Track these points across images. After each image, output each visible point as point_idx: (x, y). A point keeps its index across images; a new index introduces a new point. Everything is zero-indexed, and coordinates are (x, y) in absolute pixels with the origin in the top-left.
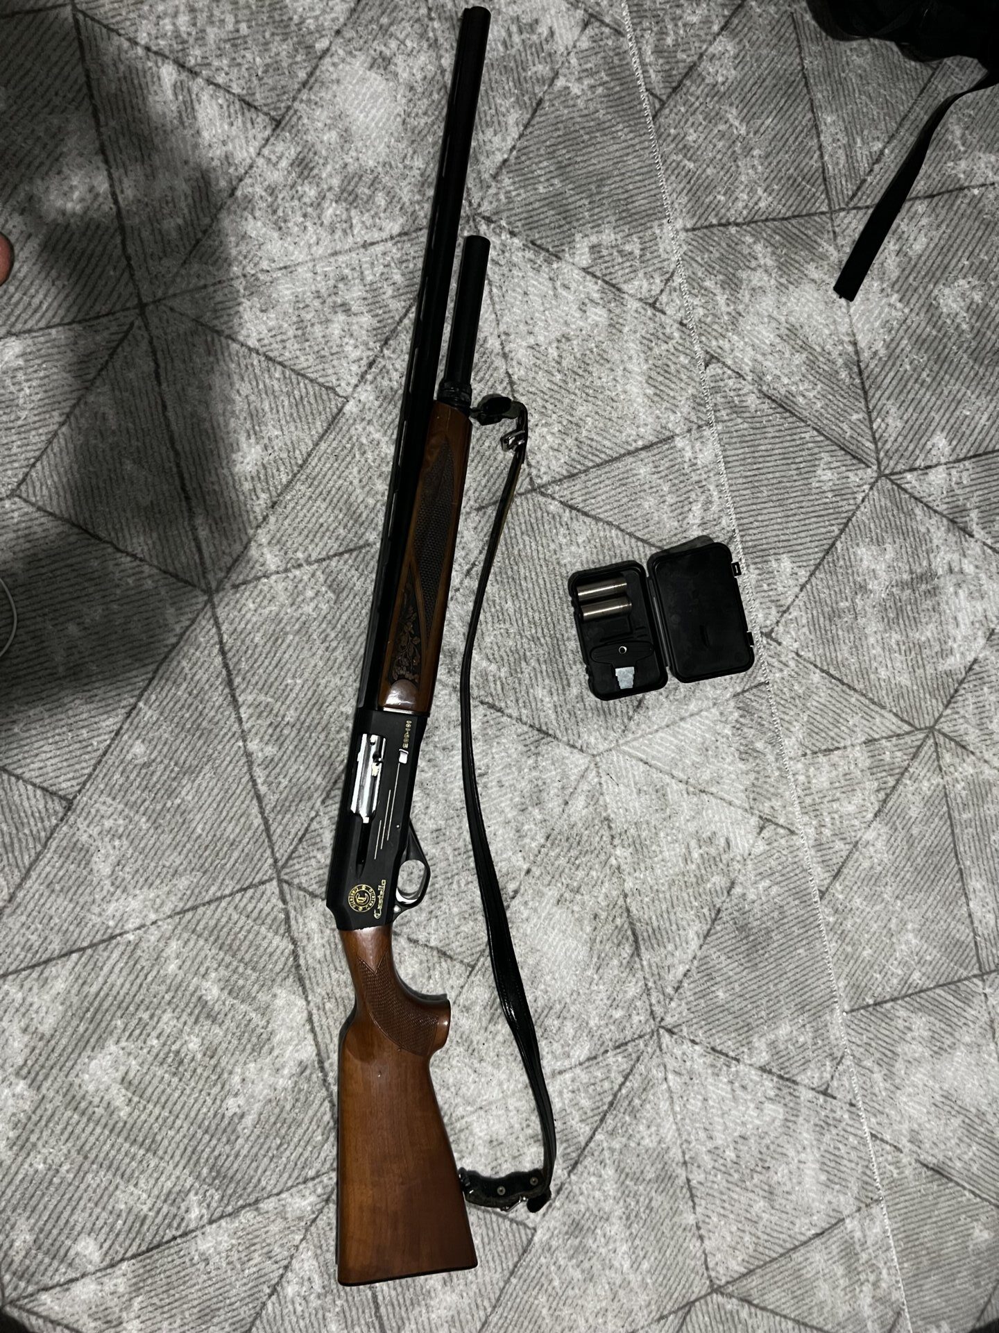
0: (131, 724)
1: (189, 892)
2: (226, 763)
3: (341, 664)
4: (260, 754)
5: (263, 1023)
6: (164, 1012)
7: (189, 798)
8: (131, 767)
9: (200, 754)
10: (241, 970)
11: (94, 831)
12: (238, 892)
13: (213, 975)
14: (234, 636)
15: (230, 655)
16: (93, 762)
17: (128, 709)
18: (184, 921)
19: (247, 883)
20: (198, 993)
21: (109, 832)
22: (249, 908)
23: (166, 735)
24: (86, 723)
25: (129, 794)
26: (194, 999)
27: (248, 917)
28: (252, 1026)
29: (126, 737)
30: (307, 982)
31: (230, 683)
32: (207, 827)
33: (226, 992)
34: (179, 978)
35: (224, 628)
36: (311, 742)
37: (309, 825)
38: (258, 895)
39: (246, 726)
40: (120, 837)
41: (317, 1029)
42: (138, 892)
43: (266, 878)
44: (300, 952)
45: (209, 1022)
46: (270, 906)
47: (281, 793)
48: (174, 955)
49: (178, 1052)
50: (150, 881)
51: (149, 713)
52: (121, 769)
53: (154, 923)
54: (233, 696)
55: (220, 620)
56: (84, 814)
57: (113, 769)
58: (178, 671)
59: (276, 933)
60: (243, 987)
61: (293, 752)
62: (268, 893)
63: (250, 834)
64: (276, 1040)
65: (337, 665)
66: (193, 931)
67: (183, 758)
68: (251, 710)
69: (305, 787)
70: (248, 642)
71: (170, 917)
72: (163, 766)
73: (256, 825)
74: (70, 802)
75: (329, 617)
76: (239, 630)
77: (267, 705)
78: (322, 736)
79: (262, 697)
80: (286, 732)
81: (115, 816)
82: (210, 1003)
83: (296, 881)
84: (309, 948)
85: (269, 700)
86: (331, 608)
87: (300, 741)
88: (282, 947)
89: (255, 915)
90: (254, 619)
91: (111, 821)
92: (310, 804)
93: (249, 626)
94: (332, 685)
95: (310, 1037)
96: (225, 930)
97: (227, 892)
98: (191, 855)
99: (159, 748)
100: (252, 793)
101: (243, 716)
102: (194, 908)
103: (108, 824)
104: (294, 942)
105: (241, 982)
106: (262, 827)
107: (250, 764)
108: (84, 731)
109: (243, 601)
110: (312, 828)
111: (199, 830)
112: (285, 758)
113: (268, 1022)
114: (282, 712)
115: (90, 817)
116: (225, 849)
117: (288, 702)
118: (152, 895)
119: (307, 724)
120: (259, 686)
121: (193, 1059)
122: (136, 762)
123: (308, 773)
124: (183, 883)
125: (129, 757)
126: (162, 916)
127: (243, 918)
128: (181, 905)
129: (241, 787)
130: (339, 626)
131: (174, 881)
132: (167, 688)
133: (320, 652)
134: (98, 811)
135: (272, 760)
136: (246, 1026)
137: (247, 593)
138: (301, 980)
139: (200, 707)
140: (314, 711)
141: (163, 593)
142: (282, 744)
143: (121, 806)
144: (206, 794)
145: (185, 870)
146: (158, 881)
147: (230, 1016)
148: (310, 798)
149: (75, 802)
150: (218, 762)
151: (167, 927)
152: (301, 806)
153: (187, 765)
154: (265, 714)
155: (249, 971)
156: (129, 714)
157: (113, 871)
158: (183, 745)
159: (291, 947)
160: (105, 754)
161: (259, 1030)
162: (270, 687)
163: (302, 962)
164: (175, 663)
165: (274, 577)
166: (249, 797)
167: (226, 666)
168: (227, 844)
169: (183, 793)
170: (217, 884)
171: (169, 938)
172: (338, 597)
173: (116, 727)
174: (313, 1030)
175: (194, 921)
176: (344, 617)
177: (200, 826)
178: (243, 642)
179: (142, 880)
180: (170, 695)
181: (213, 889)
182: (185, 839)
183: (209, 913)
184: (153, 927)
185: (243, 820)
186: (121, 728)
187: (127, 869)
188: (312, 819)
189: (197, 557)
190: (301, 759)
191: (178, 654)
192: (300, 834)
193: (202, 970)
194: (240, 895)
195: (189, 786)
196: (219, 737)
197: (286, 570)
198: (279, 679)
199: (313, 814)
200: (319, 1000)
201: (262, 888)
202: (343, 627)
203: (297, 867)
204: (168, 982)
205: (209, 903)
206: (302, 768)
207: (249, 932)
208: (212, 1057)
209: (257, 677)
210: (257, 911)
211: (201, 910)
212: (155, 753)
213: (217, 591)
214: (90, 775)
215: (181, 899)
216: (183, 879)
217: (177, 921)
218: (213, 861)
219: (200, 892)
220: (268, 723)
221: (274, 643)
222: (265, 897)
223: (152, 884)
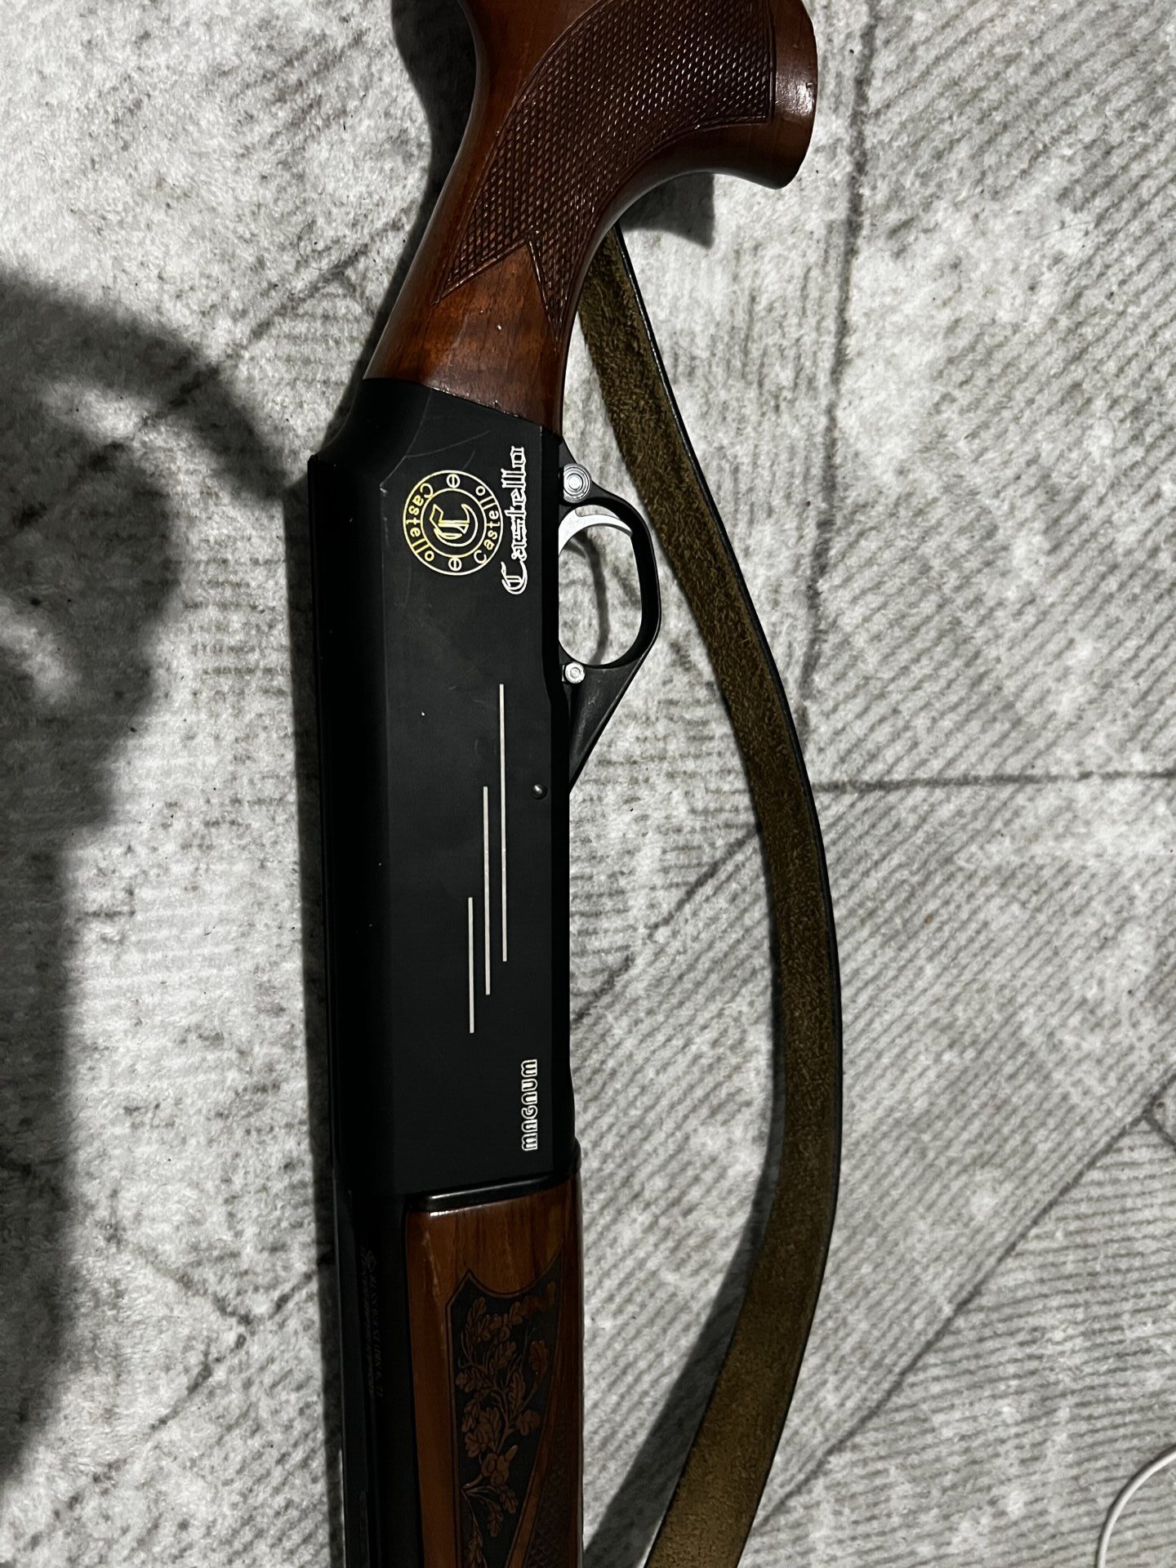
0: (979, 1268)
1: (998, 825)
4: (738, 1134)
5: (949, 413)
6: (1129, 553)
7: (924, 1060)
8: (1011, 1164)
10: (953, 579)
11: (1124, 1035)
12: (897, 786)
13: (1012, 594)
16: (1076, 1193)
17: (971, 1306)
19: (870, 799)
20: (1056, 560)
21: (1098, 1025)
22: (885, 730)
24: (1060, 1285)
25: (1036, 1100)
26: (1067, 551)
27: (895, 710)
28: (976, 418)
29: (999, 1237)
30: (816, 471)
32: (909, 973)
33: (1000, 536)
34: (1079, 618)
37: (680, 905)
38: (857, 759)
40: (1084, 1001)
41: (831, 324)
42: (1092, 863)
44: (806, 562)
45: (1056, 478)
46: (838, 720)
47: (720, 1015)
48: (1073, 679)
49: (1136, 438)
50: (1061, 880)
51: (937, 1286)
52: (1031, 1164)
53: (1085, 776)
56: (1131, 1078)
57: (1046, 1167)
58: (851, 1383)
59: (846, 642)
60: (961, 531)
61: (660, 1122)
62: (831, 755)
64: (935, 351)
66: (1017, 723)
67: (906, 1162)
69: (660, 1018)
71: (1053, 779)
72: (952, 1153)
74: (1147, 1115)
77: (677, 1268)
80: (659, 1183)
81: (1076, 1055)
82: (1038, 525)
84: (784, 562)
85: (670, 1277)
87: (633, 1154)
88: (846, 595)
89: (880, 709)
91: (1086, 1046)
92: (664, 961)
95: (854, 315)
96: (953, 698)
97: (920, 793)
98: (964, 915)
99: (945, 1199)
102: (999, 779)
103: (1094, 1043)
104: (813, 597)
105: (962, 545)
108: (1070, 1268)
110: (677, 894)
111: (930, 971)
112: (682, 1110)
113: (937, 408)
114: (652, 1239)
115: (1120, 1070)
116: (890, 905)
117: (630, 1263)
118: (1068, 844)
121: (1115, 403)
122: (997, 1173)
124: (1001, 851)
125: (1008, 1187)
126: (1065, 787)
127: (906, 709)
128: (1021, 799)
131: (1016, 861)
132: (886, 1344)
134: (1103, 1079)
135: (713, 1113)
136: (985, 425)
138: (830, 485)
142: (680, 1150)
143: (1058, 1076)
144: (885, 1060)
145: (985, 881)
146: (1046, 873)
147: (1010, 473)
148: (659, 982)
149: (1138, 1111)
151: (1064, 758)
152: (683, 964)
153: (903, 1143)
154: (692, 1242)
155: (937, 564)
156: (976, 1292)
157: (1120, 929)
158: (895, 1194)
159: (823, 585)
160: (1052, 1205)
161: (964, 397)
162: (658, 1313)
163: (811, 532)
168: (882, 915)
169: (932, 1074)
170: (934, 820)
171: (1070, 726)
173: (1010, 1263)
174: (843, 329)
175: (1007, 748)
177: (920, 984)
179: (1075, 888)
181: (945, 812)
182: (964, 958)
183: (972, 756)
184: (1091, 766)
186: (1000, 1260)
187: (1093, 924)
188: (666, 921)
190: (646, 1100)
191: (837, 1425)
192: (708, 889)
193: (1030, 617)
194: (897, 776)
195: (918, 1089)
198: (631, 1331)
199: (662, 934)
200: (804, 405)
201: (840, 776)
204: (1100, 621)
205: (965, 781)
206: (650, 1073)
207: (905, 670)
208: (1077, 386)
210: (872, 717)
211: (987, 769)
212: (955, 1186)
214: (1091, 1165)
215: (1016, 814)
216: (997, 859)
217: (1039, 763)
218: (923, 884)
219: (975, 816)
220: (694, 1215)
221: (614, 1433)
222: (843, 746)
223: (1061, 870)
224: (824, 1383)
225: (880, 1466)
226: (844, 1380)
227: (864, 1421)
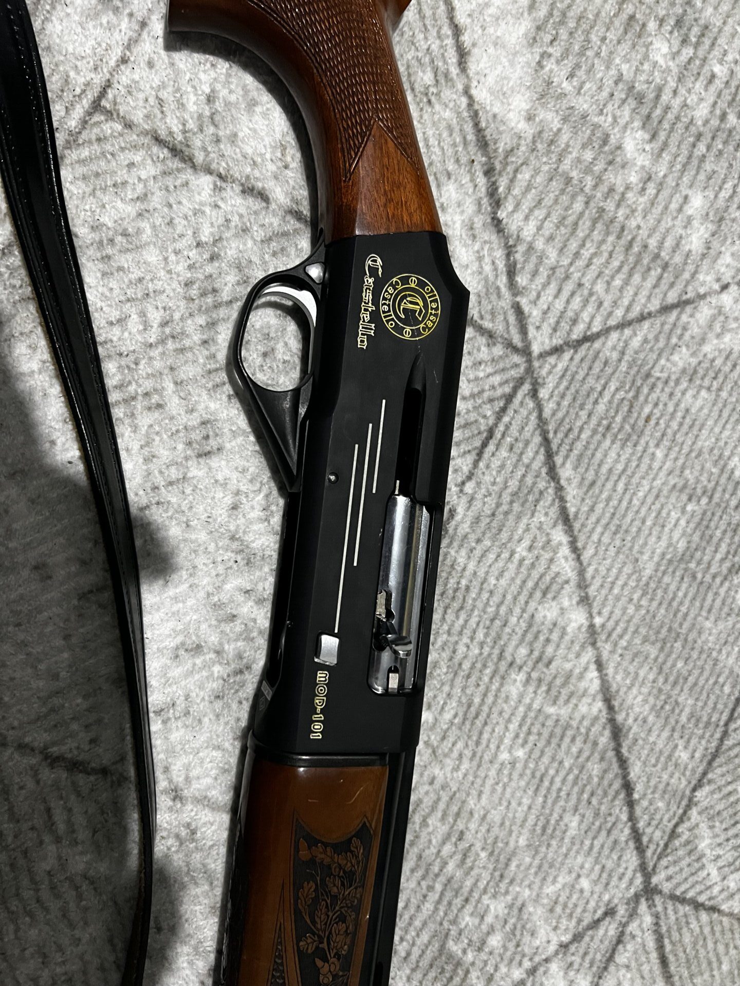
2: (620, 583)
3: (433, 808)
4: (566, 603)
5: (549, 65)
6: (706, 122)
10: (589, 181)
12: (598, 335)
13: (634, 178)
14: (611, 819)
15: (617, 785)
20: (656, 145)
26: (662, 136)
28: (569, 63)
30: (471, 137)
31: (617, 733)
32: (646, 460)
33: (613, 140)
34: (686, 179)
35: (627, 831)
38: (565, 326)
39: (589, 655)
41: (447, 31)
44: (485, 201)
45: (639, 87)
46: (543, 303)
47: (527, 529)
48: (695, 223)
49: (685, 41)
53: (725, 287)
54: (611, 708)
55: (632, 844)
58: (694, 741)
59: (531, 248)
60: (584, 146)
61: (510, 611)
62: (546, 329)
63: (579, 446)
64: (525, 25)
65: (442, 806)
66: (665, 267)
67: (684, 586)
68: (583, 685)
69: (487, 543)
70: (589, 814)
72: (713, 570)
73: (568, 465)
76: (604, 833)
77: (555, 703)
80: (523, 651)
82: (637, 124)
83: (498, 350)
84: (470, 207)
85: (551, 710)
87: (499, 637)
88: (519, 216)
89: (569, 287)
90: (580, 859)
93: (587, 843)
94: (449, 763)
95: (461, 18)
96: (616, 264)
97: (614, 335)
98: (671, 409)
99: (718, 602)
100: (577, 526)
101: (593, 674)
102: (666, 309)
104: (497, 224)
105: (588, 155)
106: (558, 460)
109: (598, 889)
111: (659, 454)
112: (522, 599)
113: (540, 64)
114: (531, 689)
116: (619, 419)
117: (521, 709)
119: (488, 671)
120: (570, 733)
121: (662, 21)
126: (714, 300)
128: (684, 318)
129: (595, 537)
130: (438, 887)
131: (694, 361)
133: (473, 826)
135: (544, 594)
136: (577, 66)
137: (592, 904)
138: (483, 144)
140: (477, 700)
142: (530, 626)
144: (649, 523)
145: (677, 382)
146: (718, 362)
147: (605, 94)
148: (477, 520)
150: (632, 584)
151: (706, 280)
152: (491, 502)
153: (678, 574)
154: (558, 682)
155: (574, 174)
158: (684, 609)
159: (501, 214)
161: (556, 51)
162: (551, 735)
163: (481, 180)
167: (623, 763)
168: (615, 427)
169: (683, 522)
171: (704, 256)
174: (457, 31)
175: (664, 285)
177: (656, 465)
178: (597, 814)
181: (636, 343)
182: (679, 438)
184: (727, 278)
185: (590, 476)
190: (496, 599)
191: (694, 771)
192: (491, 447)
193: (651, 190)
194: (595, 329)
196: (631, 629)
198: (536, 754)
200: (447, 94)
201: (557, 341)
203: (496, 380)
204: (702, 177)
205: (642, 318)
206: (492, 581)
207: (577, 255)
208: (632, 17)
209: (574, 750)
210: (565, 294)
213: (637, 897)
216: (681, 364)
217: (690, 288)
218: (636, 397)
219: (657, 339)
220: (553, 665)
221: (548, 822)
222: (552, 321)
224: (676, 746)
225: (730, 788)
226: (688, 741)
227: (710, 763)
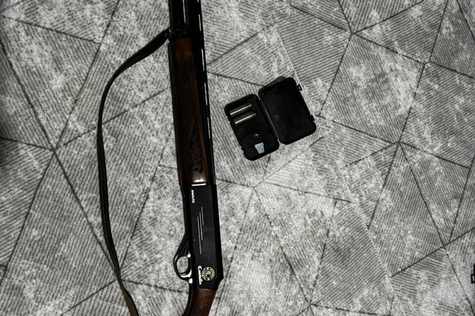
0: (29, 222)
1: (75, 297)
8: (33, 242)
9: (66, 229)
11: (21, 278)
16: (13, 244)
17: (25, 214)
18: (76, 311)
19: (103, 285)
21: (28, 277)
22: (107, 297)
23: (47, 223)
24: (5, 226)
25: (35, 256)
27: (107, 301)
29: (27, 229)
36: (119, 211)
37: (127, 250)
40: (35, 278)
42: (50, 302)
43: (111, 280)
50: (55, 296)
51: (36, 215)
52: (28, 244)
56: (14, 271)
57: (24, 246)
71: (69, 310)
74: (6, 267)
75: (115, 149)
78: (124, 207)
79: (90, 195)
81: (30, 268)
86: (115, 145)
91: (29, 271)
92: (125, 241)
103: (27, 273)
107: (92, 228)
108: (5, 230)
110: (129, 251)
115: (18, 272)
118: (57, 302)
122: (35, 239)
123: (121, 226)
124: (72, 292)
125: (31, 238)
127: (105, 302)
132: (42, 200)
134: (21, 268)
139: (61, 206)
141: (30, 155)
143: (32, 263)
149: (9, 266)
156: (26, 217)
157: (35, 296)
160: (18, 239)
164: (44, 187)
165: (83, 136)
166: (95, 244)
170: (88, 289)
172: (117, 139)
173: (21, 225)
176: (122, 148)
179: (51, 296)
180: (45, 203)
183: (88, 304)
186: (24, 225)
187: (42, 293)
188: (128, 247)
189: (43, 134)
195: (64, 245)
197: (89, 131)
199: (128, 245)
202: (122, 152)
211: (83, 304)
212: (44, 233)
214: (13, 251)
215: (72, 301)
223: (56, 297)
